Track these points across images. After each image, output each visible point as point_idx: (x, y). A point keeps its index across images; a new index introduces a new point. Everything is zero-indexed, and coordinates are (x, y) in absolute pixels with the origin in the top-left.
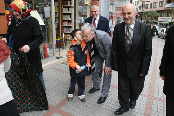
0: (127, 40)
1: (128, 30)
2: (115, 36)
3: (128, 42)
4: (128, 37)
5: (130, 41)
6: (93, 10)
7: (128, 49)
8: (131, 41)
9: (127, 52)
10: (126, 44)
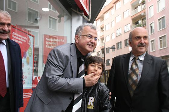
0: (132, 76)
1: (136, 62)
2: (114, 71)
3: (135, 78)
4: (134, 71)
5: (137, 76)
6: (4, 21)
7: (134, 88)
8: (139, 77)
9: (132, 93)
10: (130, 81)
